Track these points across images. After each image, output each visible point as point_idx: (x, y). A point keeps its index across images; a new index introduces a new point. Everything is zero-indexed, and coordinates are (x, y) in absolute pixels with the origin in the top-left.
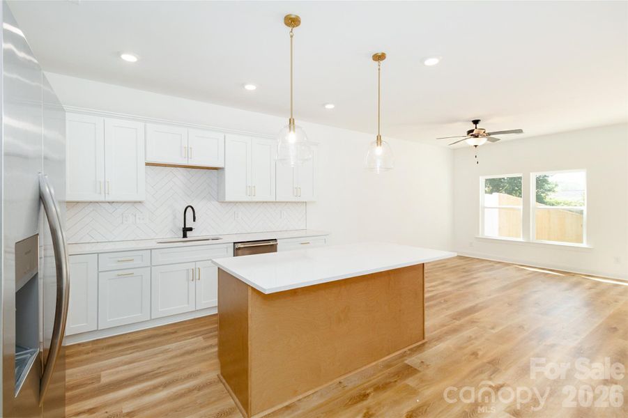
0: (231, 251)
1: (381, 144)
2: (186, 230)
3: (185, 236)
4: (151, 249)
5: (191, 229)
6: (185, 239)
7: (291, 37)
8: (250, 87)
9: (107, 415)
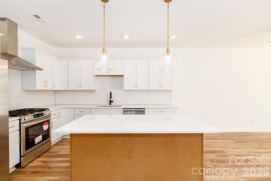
0: (122, 112)
1: (169, 54)
2: (111, 102)
3: (110, 104)
4: (91, 108)
5: (112, 101)
6: (110, 105)
7: (104, 7)
8: (126, 37)
9: (47, 165)
